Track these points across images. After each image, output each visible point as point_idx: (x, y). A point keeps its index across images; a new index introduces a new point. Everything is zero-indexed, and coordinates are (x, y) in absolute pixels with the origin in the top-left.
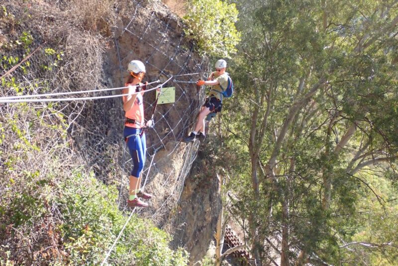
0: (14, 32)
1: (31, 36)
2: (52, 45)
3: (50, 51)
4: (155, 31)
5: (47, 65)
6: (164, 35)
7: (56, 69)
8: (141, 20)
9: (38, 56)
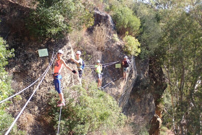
0: (82, 51)
1: (85, 52)
2: (90, 54)
3: (89, 56)
4: (116, 50)
5: (88, 58)
6: (118, 51)
7: (91, 59)
8: (113, 47)
9: (87, 57)
